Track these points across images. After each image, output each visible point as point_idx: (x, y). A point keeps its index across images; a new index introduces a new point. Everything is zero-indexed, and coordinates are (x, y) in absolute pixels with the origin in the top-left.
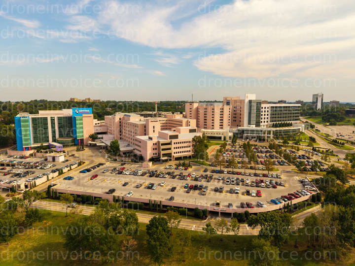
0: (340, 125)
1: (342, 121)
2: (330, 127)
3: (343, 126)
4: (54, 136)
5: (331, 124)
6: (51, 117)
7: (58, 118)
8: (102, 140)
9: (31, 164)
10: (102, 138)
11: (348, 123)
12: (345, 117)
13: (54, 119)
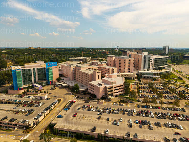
0: (181, 64)
1: (182, 62)
2: (176, 65)
3: (183, 65)
4: (35, 80)
5: (177, 64)
6: (33, 69)
7: (37, 69)
8: (63, 81)
9: (28, 102)
10: (63, 80)
11: (185, 63)
12: (183, 60)
13: (35, 70)
